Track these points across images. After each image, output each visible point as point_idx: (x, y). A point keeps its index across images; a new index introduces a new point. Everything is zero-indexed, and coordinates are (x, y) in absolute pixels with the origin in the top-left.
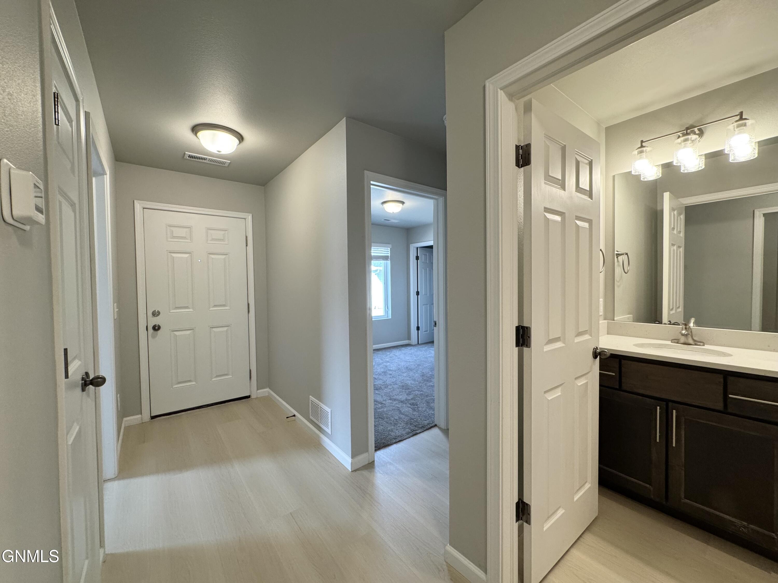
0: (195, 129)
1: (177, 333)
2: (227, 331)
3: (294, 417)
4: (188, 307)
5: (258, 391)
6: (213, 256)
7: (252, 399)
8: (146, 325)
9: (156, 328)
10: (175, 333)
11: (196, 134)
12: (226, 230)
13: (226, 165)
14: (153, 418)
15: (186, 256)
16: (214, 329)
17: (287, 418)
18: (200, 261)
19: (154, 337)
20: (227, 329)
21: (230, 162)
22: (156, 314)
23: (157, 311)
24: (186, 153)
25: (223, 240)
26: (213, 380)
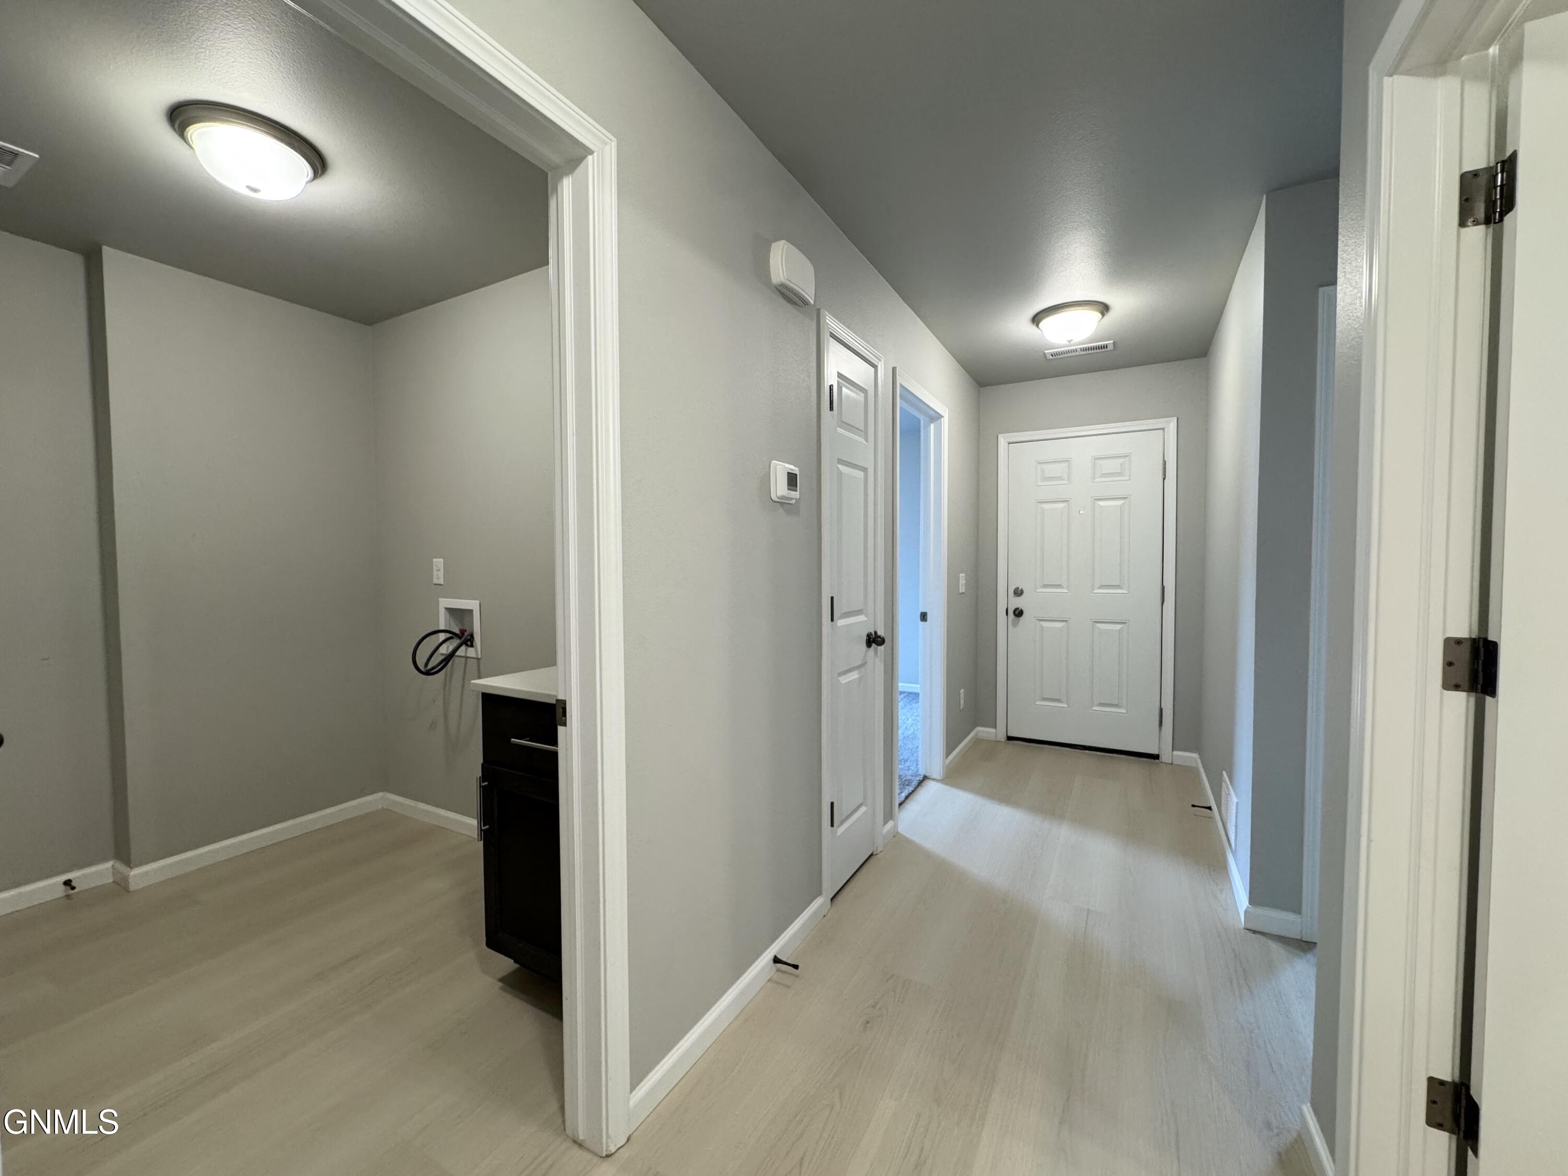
0: (1036, 319)
1: (1045, 624)
2: (1120, 631)
3: (1208, 811)
4: (1060, 585)
5: (1175, 753)
6: (1102, 503)
7: (1161, 762)
8: (1006, 607)
9: (1019, 613)
10: (1043, 623)
11: (1037, 326)
12: (1126, 456)
13: (1110, 347)
14: (1010, 738)
15: (1061, 505)
16: (1098, 625)
17: (1193, 806)
18: (1081, 512)
19: (1015, 625)
20: (1123, 627)
21: (1112, 342)
22: (1018, 593)
23: (1020, 588)
24: (1046, 352)
25: (1120, 474)
26: (1094, 708)
